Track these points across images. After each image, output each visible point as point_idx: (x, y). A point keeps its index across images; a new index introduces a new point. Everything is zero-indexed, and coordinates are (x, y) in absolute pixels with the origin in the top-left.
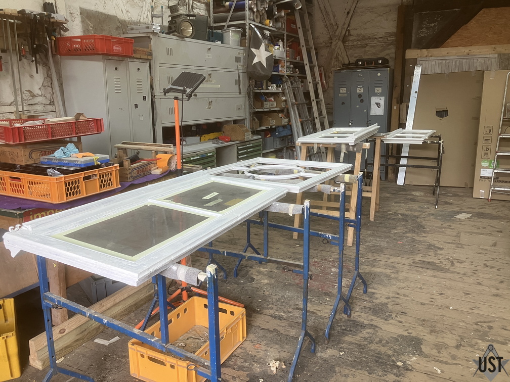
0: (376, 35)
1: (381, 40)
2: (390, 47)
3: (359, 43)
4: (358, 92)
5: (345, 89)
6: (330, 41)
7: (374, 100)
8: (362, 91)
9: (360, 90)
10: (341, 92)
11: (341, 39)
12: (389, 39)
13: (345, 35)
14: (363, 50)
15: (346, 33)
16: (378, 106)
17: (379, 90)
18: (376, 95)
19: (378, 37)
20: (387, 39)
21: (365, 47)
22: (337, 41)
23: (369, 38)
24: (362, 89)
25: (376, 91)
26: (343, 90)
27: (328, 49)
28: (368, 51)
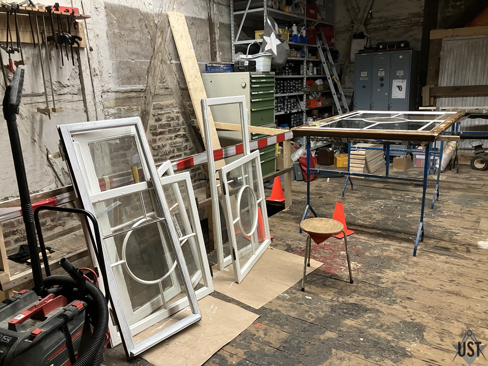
0: (399, 16)
1: (405, 21)
2: (413, 28)
3: (382, 25)
4: (379, 75)
5: (366, 72)
6: (352, 25)
7: (396, 83)
8: (383, 74)
10: (362, 75)
11: (363, 22)
12: (413, 20)
13: (367, 18)
14: (386, 32)
16: (399, 89)
18: (398, 78)
19: (401, 18)
21: (388, 29)
22: (359, 24)
23: (392, 20)
25: (398, 74)
27: (350, 33)
28: (391, 33)
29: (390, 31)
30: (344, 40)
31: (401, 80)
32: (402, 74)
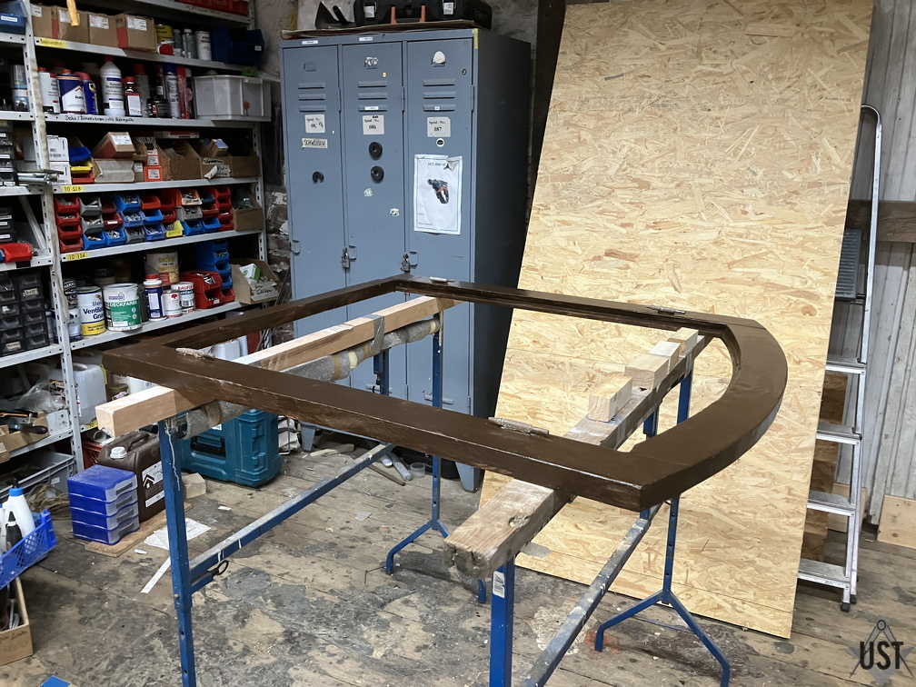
4: (367, 131)
5: (322, 117)
7: (427, 168)
8: (380, 130)
9: (374, 127)
10: (309, 129)
16: (439, 195)
17: (439, 127)
18: (432, 147)
24: (381, 117)
25: (431, 132)
26: (315, 124)
31: (443, 159)
32: (446, 131)
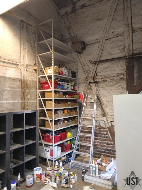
0: (112, 75)
1: (115, 77)
2: (121, 81)
3: (102, 80)
6: (86, 79)
11: (92, 78)
12: (120, 77)
13: (94, 76)
14: (105, 83)
15: (94, 75)
19: (113, 76)
20: (119, 77)
21: (106, 82)
22: (90, 79)
23: (108, 77)
27: (85, 84)
28: (108, 84)
29: (107, 83)
30: (83, 87)
